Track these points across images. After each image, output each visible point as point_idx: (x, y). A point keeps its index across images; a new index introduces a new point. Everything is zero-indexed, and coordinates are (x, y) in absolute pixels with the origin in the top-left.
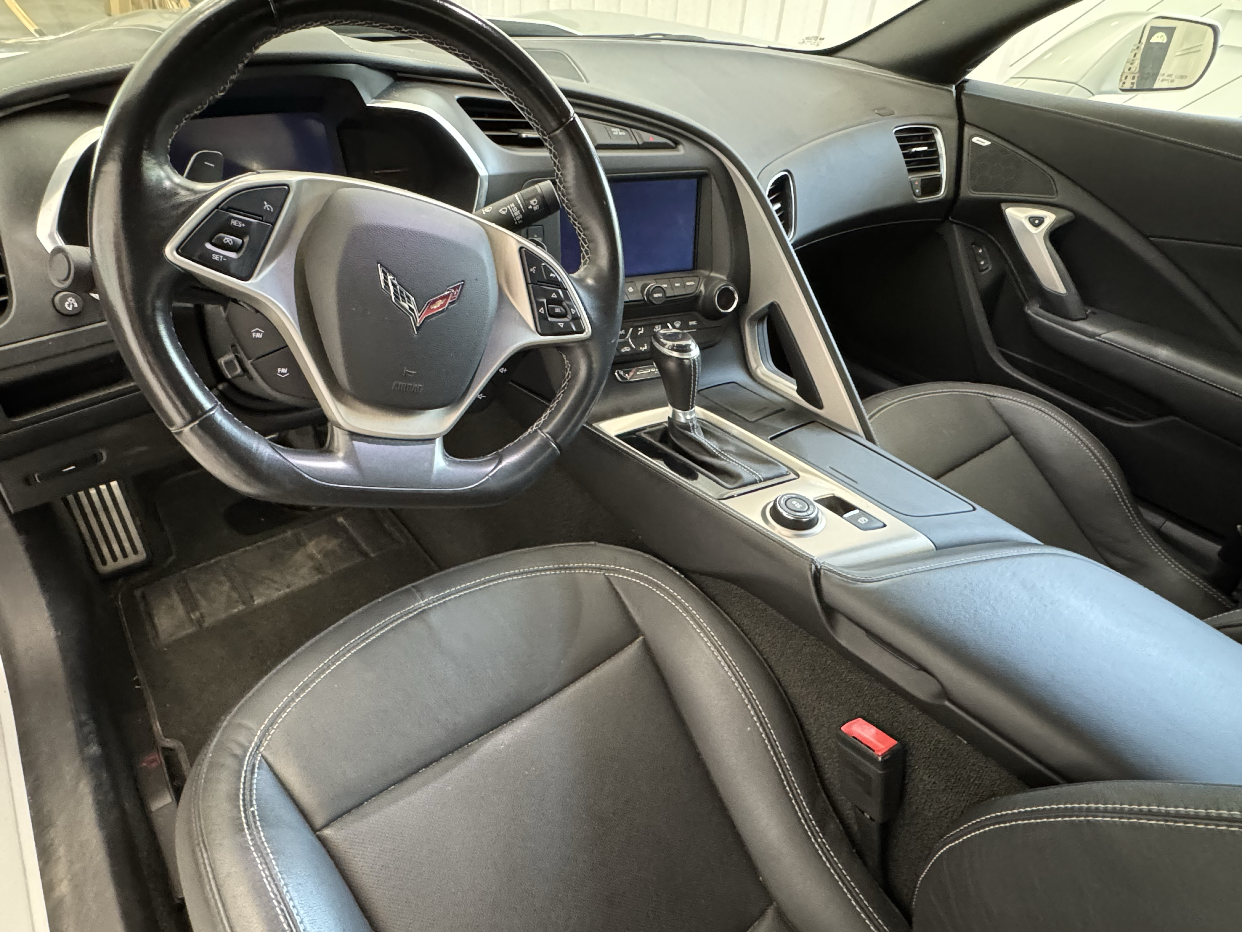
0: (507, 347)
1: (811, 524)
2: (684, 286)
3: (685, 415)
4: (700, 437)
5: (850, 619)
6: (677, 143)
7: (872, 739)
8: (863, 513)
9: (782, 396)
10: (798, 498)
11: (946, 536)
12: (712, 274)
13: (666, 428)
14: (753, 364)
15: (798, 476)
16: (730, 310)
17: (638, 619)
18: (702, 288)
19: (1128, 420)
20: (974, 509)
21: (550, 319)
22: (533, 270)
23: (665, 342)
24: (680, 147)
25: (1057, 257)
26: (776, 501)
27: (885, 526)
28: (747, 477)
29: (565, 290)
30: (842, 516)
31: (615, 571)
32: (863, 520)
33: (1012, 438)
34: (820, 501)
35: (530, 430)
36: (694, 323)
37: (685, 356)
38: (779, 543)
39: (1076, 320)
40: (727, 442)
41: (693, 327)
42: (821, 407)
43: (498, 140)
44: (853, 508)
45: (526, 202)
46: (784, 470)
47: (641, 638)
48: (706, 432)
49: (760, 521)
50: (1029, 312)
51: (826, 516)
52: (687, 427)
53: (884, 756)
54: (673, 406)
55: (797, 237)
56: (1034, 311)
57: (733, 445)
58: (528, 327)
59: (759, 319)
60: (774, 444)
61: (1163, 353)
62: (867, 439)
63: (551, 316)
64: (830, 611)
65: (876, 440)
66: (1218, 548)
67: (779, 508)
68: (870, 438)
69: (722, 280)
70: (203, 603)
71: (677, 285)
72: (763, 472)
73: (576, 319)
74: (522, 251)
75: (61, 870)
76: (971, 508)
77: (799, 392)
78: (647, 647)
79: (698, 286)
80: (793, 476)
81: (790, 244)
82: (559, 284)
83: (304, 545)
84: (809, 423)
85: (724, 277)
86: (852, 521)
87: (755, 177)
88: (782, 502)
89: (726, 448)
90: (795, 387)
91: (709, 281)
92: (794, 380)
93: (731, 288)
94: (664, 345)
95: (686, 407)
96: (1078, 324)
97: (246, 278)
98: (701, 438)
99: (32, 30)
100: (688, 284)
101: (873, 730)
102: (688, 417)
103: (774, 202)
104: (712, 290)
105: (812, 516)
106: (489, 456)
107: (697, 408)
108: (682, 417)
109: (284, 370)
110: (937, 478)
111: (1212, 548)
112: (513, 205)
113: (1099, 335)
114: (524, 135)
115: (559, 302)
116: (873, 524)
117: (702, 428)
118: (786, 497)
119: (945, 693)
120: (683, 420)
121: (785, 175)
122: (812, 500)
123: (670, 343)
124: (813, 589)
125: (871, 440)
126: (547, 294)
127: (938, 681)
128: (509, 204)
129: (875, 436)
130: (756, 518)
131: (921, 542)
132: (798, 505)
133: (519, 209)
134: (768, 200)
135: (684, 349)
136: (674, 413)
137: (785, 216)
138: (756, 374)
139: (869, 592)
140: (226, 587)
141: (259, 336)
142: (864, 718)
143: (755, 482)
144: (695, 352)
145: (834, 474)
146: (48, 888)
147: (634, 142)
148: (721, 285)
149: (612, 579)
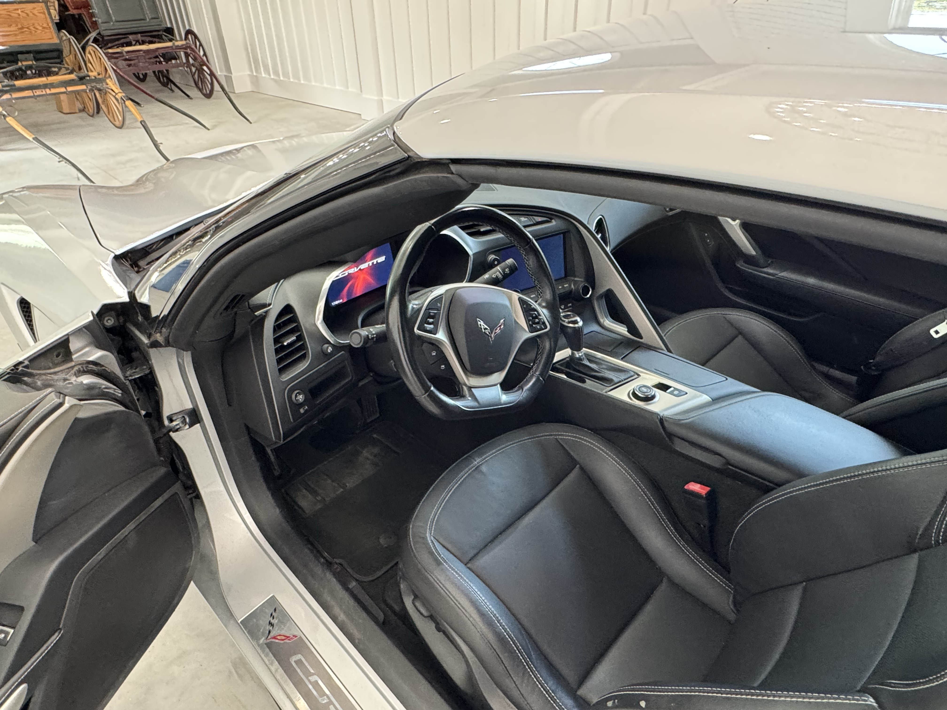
0: (519, 341)
1: (653, 397)
2: (563, 287)
3: (578, 354)
4: (586, 362)
5: (679, 437)
6: (551, 219)
7: (699, 490)
8: (676, 389)
9: (620, 335)
10: (645, 386)
11: (716, 394)
12: (576, 279)
13: (568, 361)
14: (602, 320)
15: (639, 375)
16: (588, 296)
17: (575, 457)
18: (573, 286)
19: (801, 316)
20: (727, 379)
21: (534, 326)
22: (525, 306)
23: (564, 319)
24: (553, 221)
25: (747, 235)
26: (634, 389)
27: (686, 393)
28: (616, 380)
29: (538, 312)
30: (665, 391)
31: (559, 435)
32: (676, 392)
33: (740, 337)
34: (653, 386)
35: (529, 374)
36: (570, 305)
37: (576, 326)
38: (639, 408)
39: (763, 268)
40: (601, 364)
41: (570, 306)
42: (642, 338)
43: (471, 234)
44: (670, 387)
45: (504, 270)
46: (632, 374)
47: (578, 466)
48: (590, 361)
49: (629, 400)
50: (739, 266)
51: (658, 393)
52: (580, 359)
53: (706, 494)
54: (572, 349)
55: (612, 247)
56: (741, 265)
57: (605, 365)
58: (525, 330)
59: (600, 297)
60: (624, 361)
61: (811, 281)
62: (668, 351)
63: (534, 324)
64: (671, 435)
65: (673, 351)
66: (856, 378)
67: (636, 392)
68: (669, 351)
69: (581, 281)
70: (320, 491)
71: (560, 287)
72: (622, 376)
73: (544, 323)
74: (520, 299)
75: (337, 610)
76: (725, 379)
77: (628, 331)
78: (582, 469)
79: (570, 286)
80: (636, 376)
81: (609, 252)
82: (535, 310)
83: (362, 453)
84: (637, 348)
85: (582, 280)
86: (671, 393)
87: (586, 223)
88: (637, 389)
89: (601, 367)
90: (626, 329)
91: (575, 282)
92: (625, 326)
93: (586, 285)
94: (564, 321)
95: (579, 350)
96: (765, 270)
97: (435, 334)
98: (588, 363)
99: (31, 139)
100: (565, 286)
101: (699, 485)
102: (580, 355)
103: (597, 233)
104: (578, 286)
105: (653, 394)
106: (516, 389)
107: (584, 349)
108: (577, 355)
109: (443, 366)
110: (703, 365)
111: (853, 379)
112: (498, 273)
113: (777, 275)
114: (482, 230)
115: (536, 317)
116: (681, 394)
117: (588, 359)
118: (638, 387)
119: (728, 463)
120: (577, 356)
121: (601, 219)
122: (650, 386)
123: (567, 320)
124: (661, 427)
125: (670, 351)
126: (531, 315)
127: (725, 458)
128: (496, 272)
129: (671, 349)
130: (625, 398)
131: (705, 398)
132: (644, 390)
133: (501, 274)
134: (594, 233)
135: (575, 322)
136: (573, 353)
137: (604, 238)
138: (604, 325)
139: (686, 424)
140: (329, 481)
141: (434, 354)
142: (694, 482)
143: (620, 382)
144: (581, 323)
145: (657, 372)
146: (334, 619)
147: (532, 223)
148: (582, 285)
149: (559, 440)
